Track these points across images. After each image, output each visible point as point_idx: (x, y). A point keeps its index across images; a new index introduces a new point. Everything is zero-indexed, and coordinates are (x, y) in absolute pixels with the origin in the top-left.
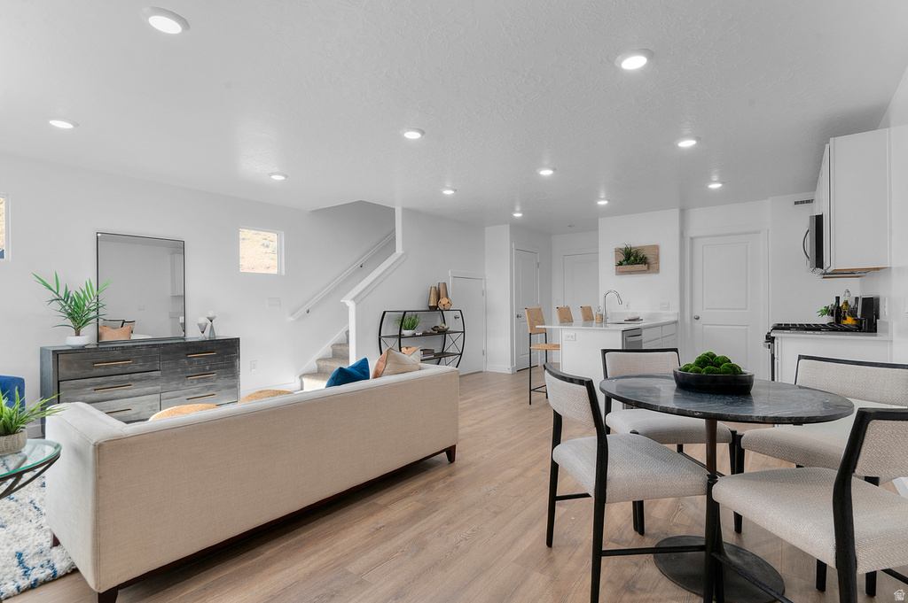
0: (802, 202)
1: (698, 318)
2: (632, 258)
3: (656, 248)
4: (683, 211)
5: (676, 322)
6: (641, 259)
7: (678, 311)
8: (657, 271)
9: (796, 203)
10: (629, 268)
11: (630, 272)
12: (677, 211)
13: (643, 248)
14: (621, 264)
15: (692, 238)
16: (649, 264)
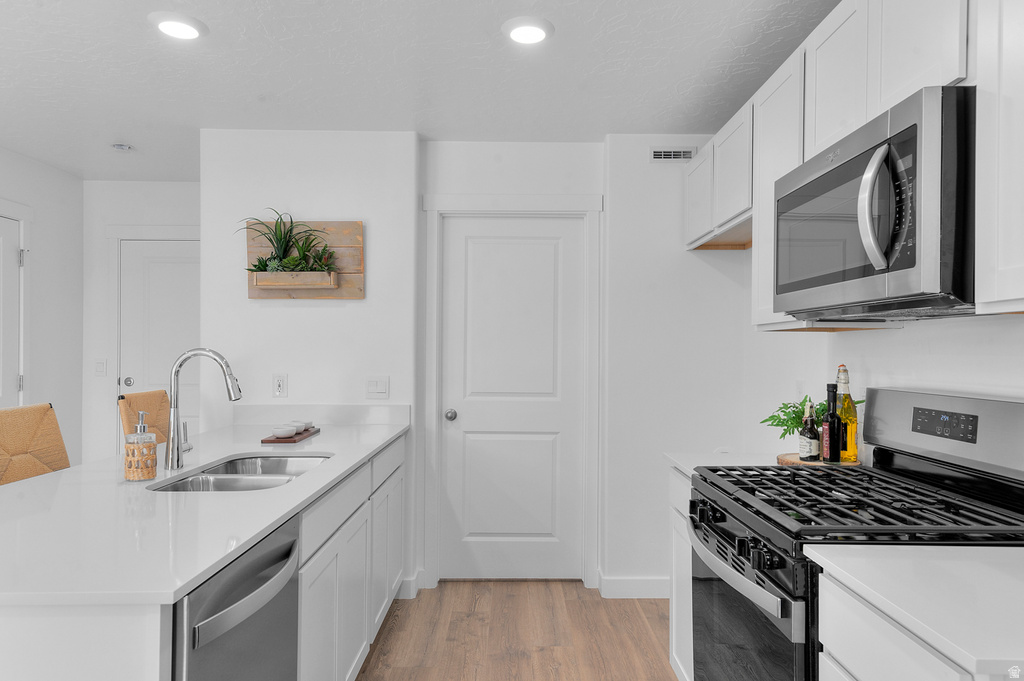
0: (667, 155)
1: (453, 417)
2: (295, 253)
3: (358, 229)
4: (423, 142)
5: (406, 433)
6: (319, 258)
7: (408, 400)
8: (361, 293)
9: (657, 155)
10: (286, 279)
11: (289, 293)
12: (410, 138)
13: (323, 228)
14: (262, 266)
15: (443, 217)
16: (339, 272)
